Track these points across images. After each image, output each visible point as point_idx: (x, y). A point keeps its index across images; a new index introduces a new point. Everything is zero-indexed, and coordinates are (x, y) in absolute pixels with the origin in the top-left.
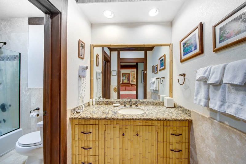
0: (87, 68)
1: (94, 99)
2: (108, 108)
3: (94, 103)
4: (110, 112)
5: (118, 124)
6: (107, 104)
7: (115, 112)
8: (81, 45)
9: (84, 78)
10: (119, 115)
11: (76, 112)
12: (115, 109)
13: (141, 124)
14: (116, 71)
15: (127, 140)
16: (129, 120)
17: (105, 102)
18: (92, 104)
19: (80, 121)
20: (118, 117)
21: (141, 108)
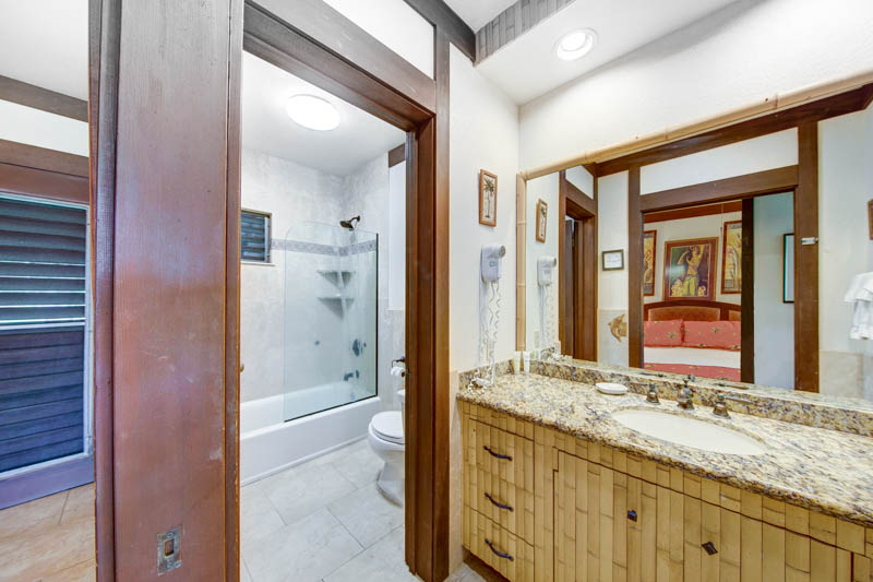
0: (502, 252)
1: (527, 354)
2: (573, 392)
3: (527, 367)
4: (579, 409)
5: (610, 466)
6: (571, 376)
7: (599, 413)
8: (487, 185)
9: (495, 285)
10: (612, 428)
11: (474, 382)
12: (604, 405)
13: (736, 506)
14: (621, 251)
15: (652, 549)
16: (658, 461)
17: (563, 369)
18: (522, 369)
19: (482, 412)
20: (606, 436)
21: (748, 427)
